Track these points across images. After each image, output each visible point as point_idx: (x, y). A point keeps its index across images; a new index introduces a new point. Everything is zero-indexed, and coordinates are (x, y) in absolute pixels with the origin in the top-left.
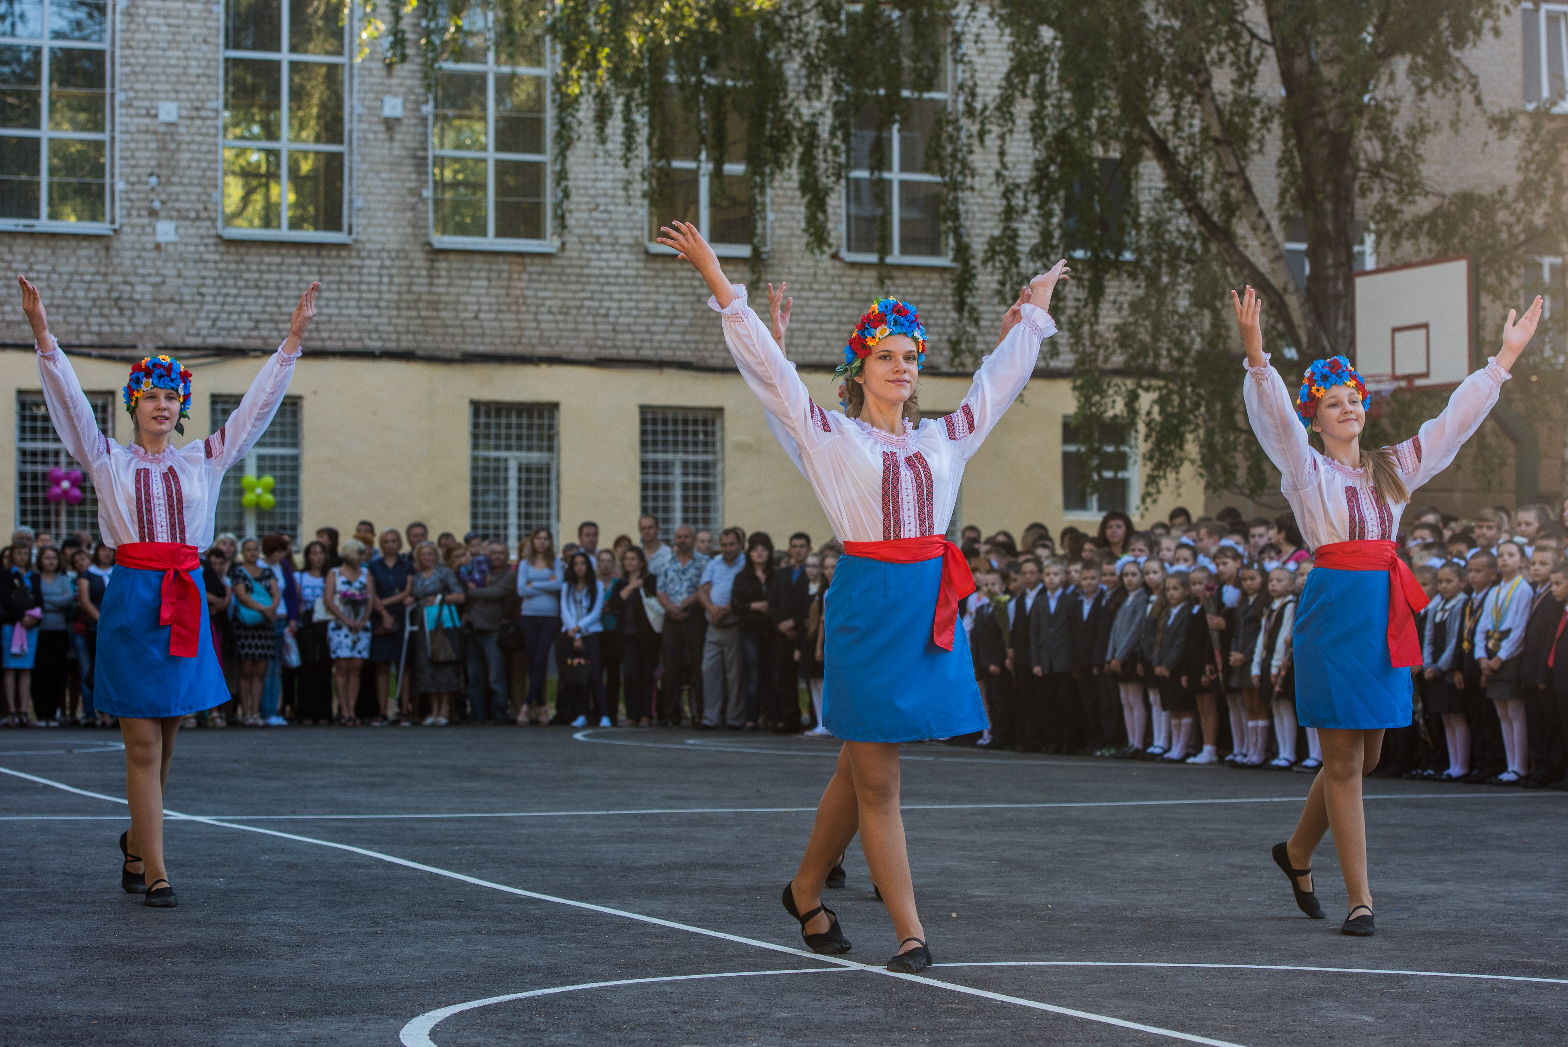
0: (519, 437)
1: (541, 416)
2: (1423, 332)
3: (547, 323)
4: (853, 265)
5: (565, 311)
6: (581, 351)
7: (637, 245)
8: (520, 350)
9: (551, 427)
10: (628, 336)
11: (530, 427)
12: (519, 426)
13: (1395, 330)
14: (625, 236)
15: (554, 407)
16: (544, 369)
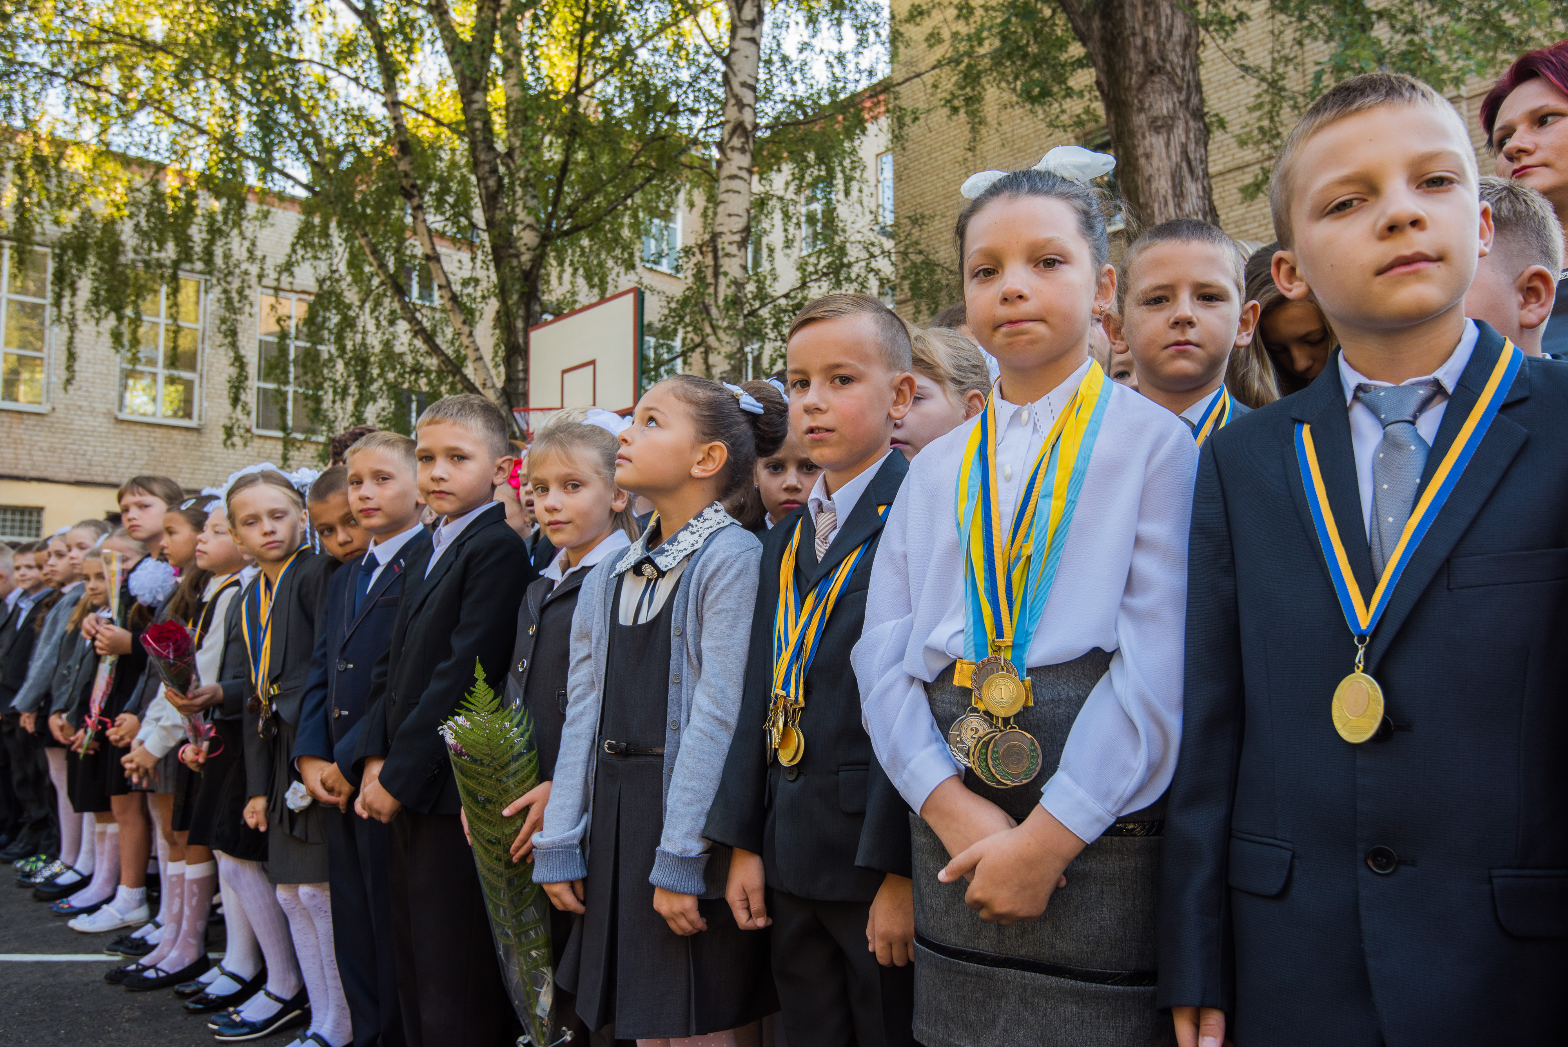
0: (13, 527)
1: (31, 514)
2: (591, 367)
3: (38, 456)
4: (260, 437)
5: (52, 450)
6: (63, 475)
7: (109, 413)
8: (16, 472)
9: (39, 522)
10: (99, 469)
11: (22, 521)
12: (13, 520)
13: (564, 372)
14: (101, 407)
15: (40, 510)
16: (34, 485)
